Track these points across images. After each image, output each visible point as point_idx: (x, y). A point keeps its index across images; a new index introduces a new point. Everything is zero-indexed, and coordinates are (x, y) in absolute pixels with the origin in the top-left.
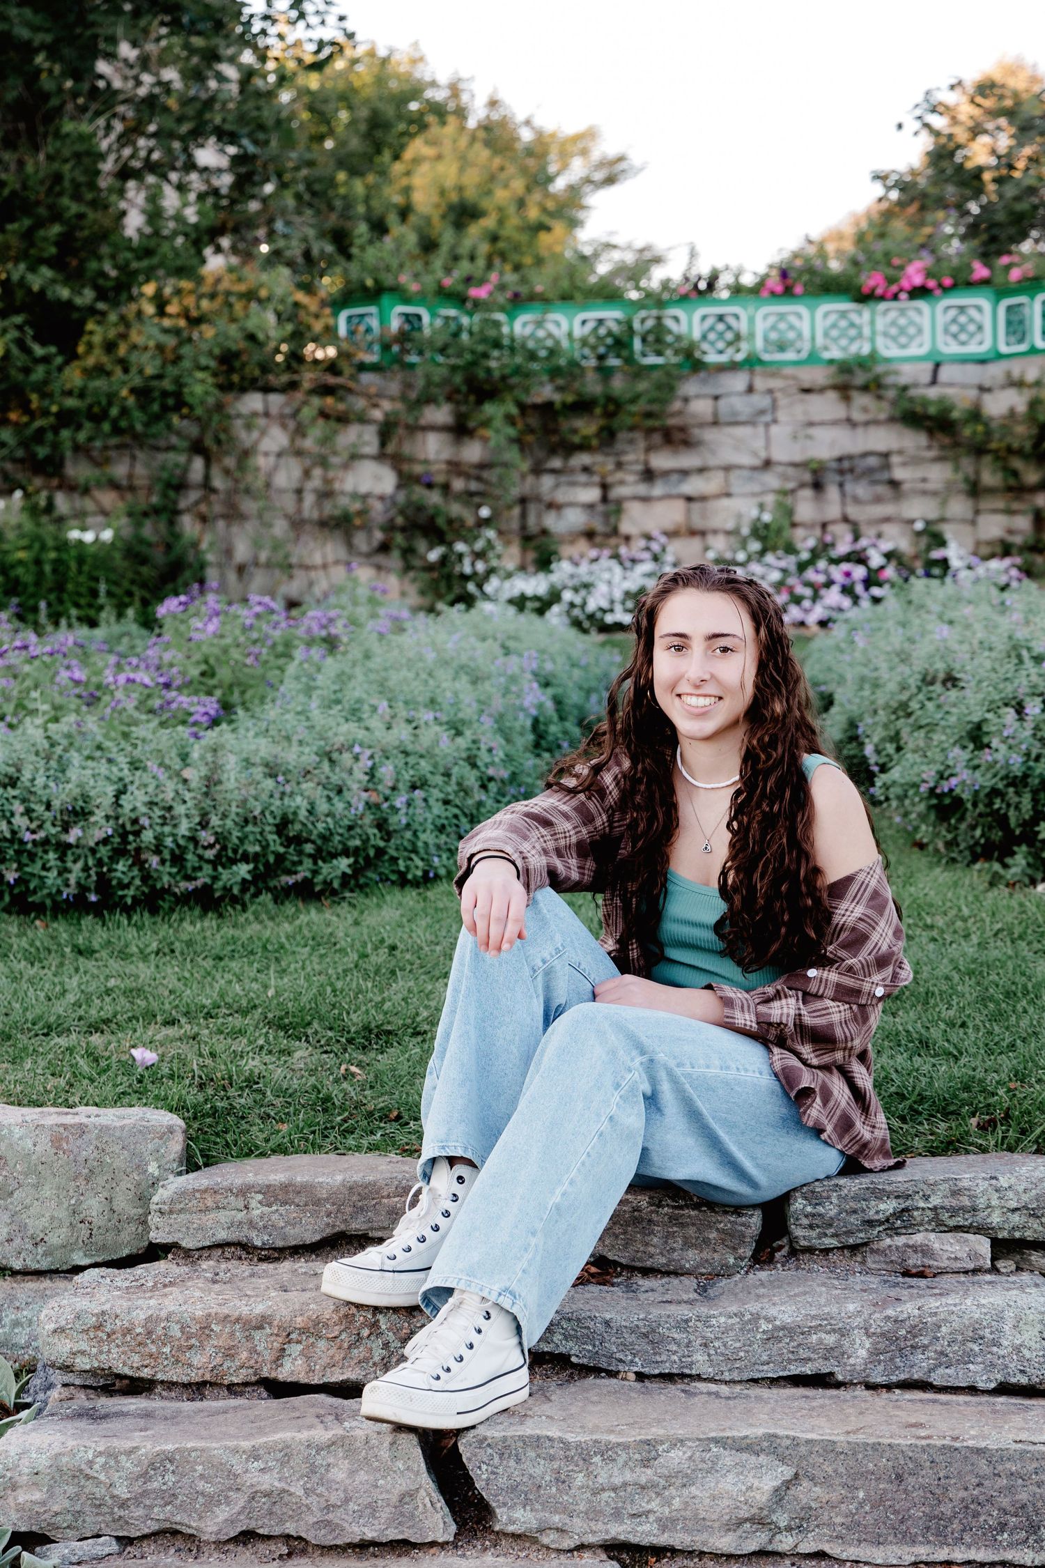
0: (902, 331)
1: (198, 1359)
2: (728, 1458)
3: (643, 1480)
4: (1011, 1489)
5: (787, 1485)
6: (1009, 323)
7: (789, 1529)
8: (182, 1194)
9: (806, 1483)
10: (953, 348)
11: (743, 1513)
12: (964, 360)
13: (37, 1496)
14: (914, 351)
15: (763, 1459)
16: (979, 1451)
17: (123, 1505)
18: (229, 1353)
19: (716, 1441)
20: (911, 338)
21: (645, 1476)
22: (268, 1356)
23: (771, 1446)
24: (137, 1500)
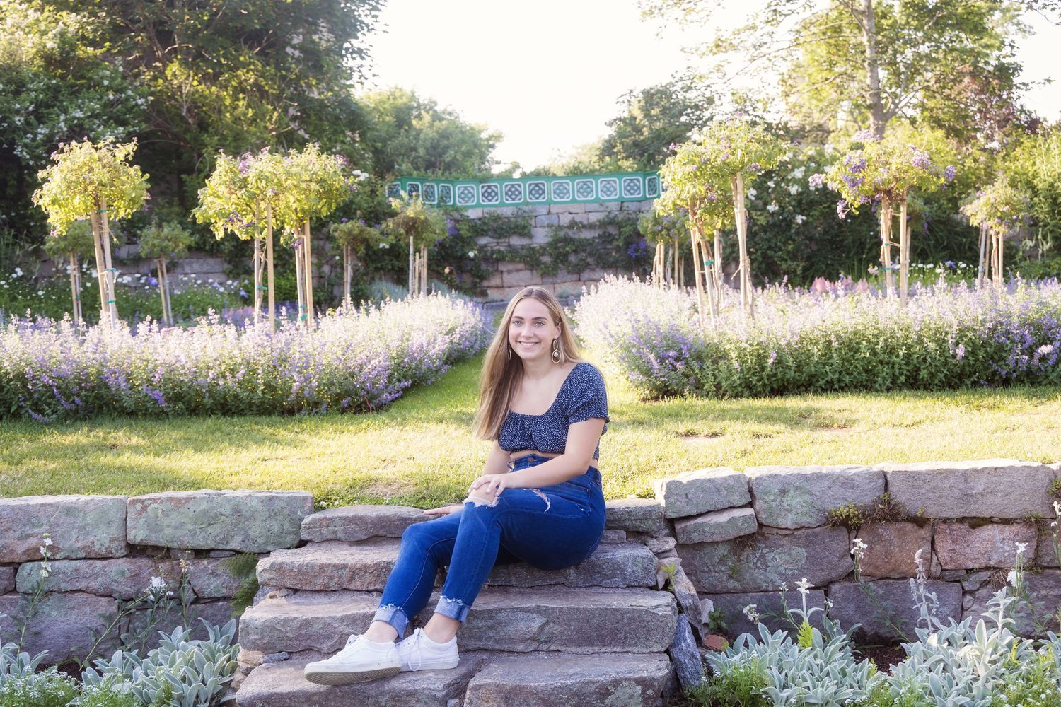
0: (608, 190)
1: (319, 581)
2: (520, 615)
3: (489, 624)
4: (629, 624)
5: (544, 625)
6: (649, 186)
7: (545, 642)
8: (314, 521)
9: (551, 625)
10: (629, 196)
11: (528, 636)
12: (632, 201)
13: (256, 637)
14: (613, 197)
15: (535, 615)
16: (617, 610)
17: (291, 639)
18: (331, 578)
19: (517, 609)
20: (612, 192)
21: (490, 622)
22: (346, 579)
23: (538, 610)
24: (296, 638)
